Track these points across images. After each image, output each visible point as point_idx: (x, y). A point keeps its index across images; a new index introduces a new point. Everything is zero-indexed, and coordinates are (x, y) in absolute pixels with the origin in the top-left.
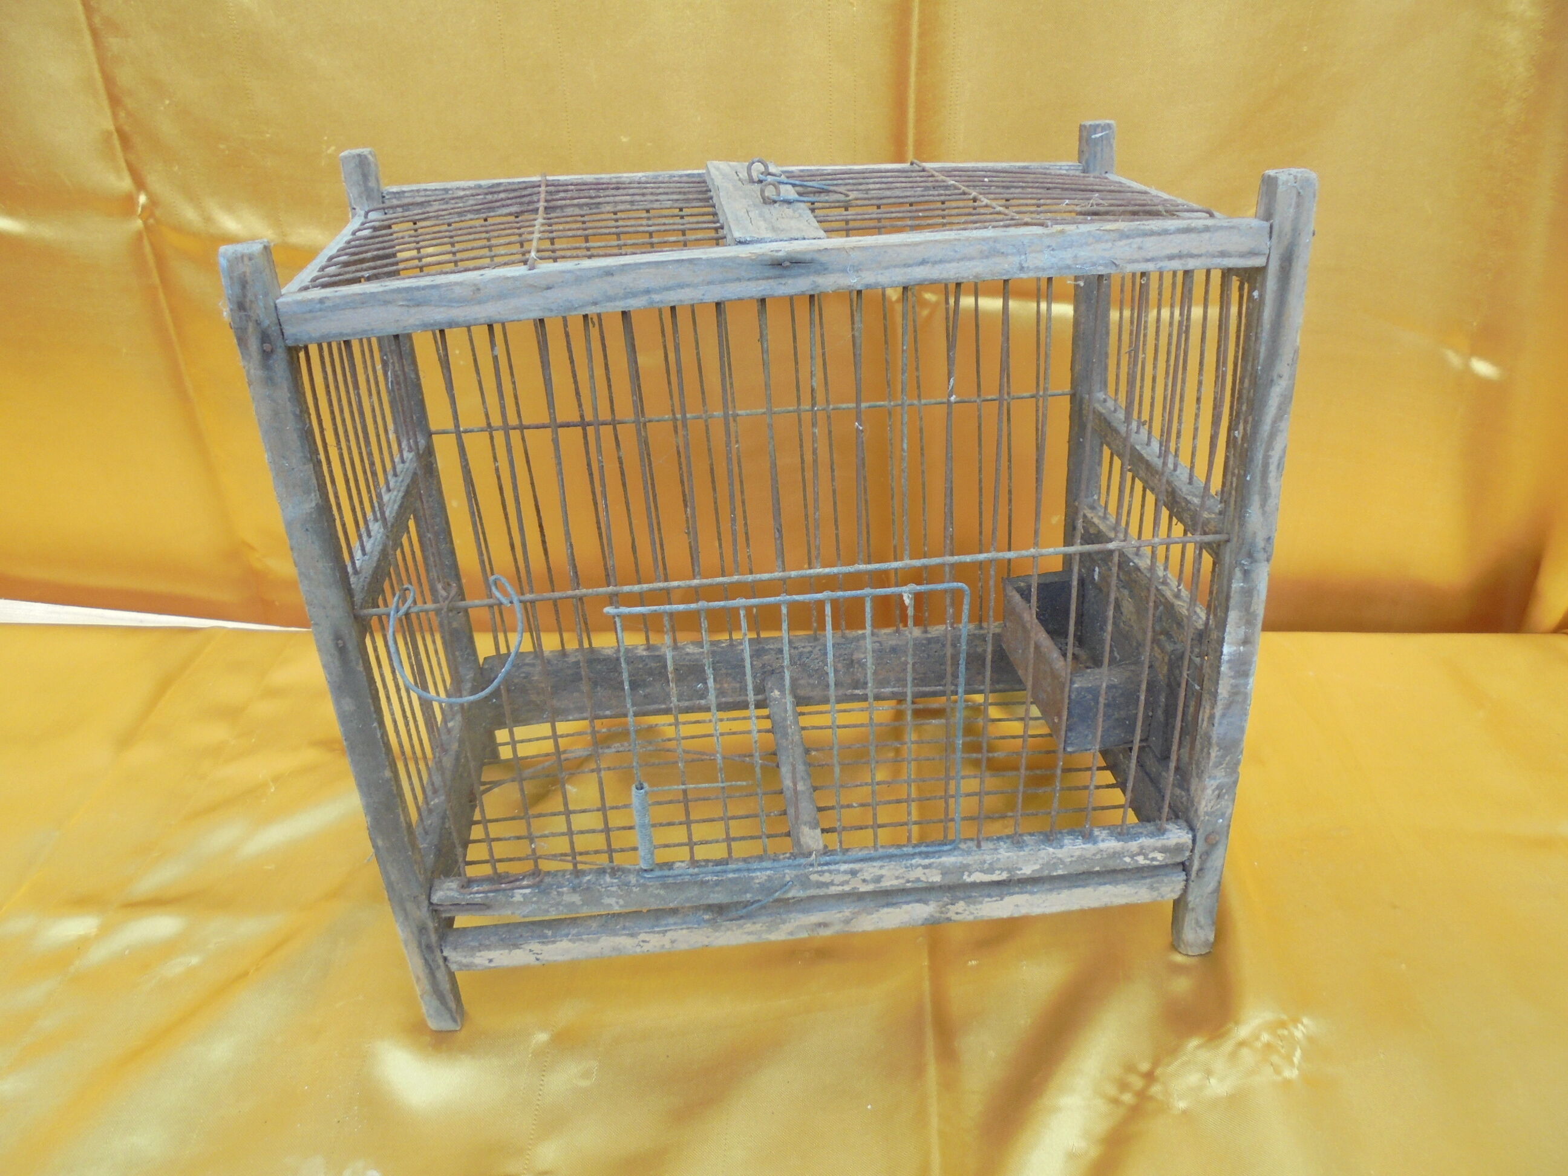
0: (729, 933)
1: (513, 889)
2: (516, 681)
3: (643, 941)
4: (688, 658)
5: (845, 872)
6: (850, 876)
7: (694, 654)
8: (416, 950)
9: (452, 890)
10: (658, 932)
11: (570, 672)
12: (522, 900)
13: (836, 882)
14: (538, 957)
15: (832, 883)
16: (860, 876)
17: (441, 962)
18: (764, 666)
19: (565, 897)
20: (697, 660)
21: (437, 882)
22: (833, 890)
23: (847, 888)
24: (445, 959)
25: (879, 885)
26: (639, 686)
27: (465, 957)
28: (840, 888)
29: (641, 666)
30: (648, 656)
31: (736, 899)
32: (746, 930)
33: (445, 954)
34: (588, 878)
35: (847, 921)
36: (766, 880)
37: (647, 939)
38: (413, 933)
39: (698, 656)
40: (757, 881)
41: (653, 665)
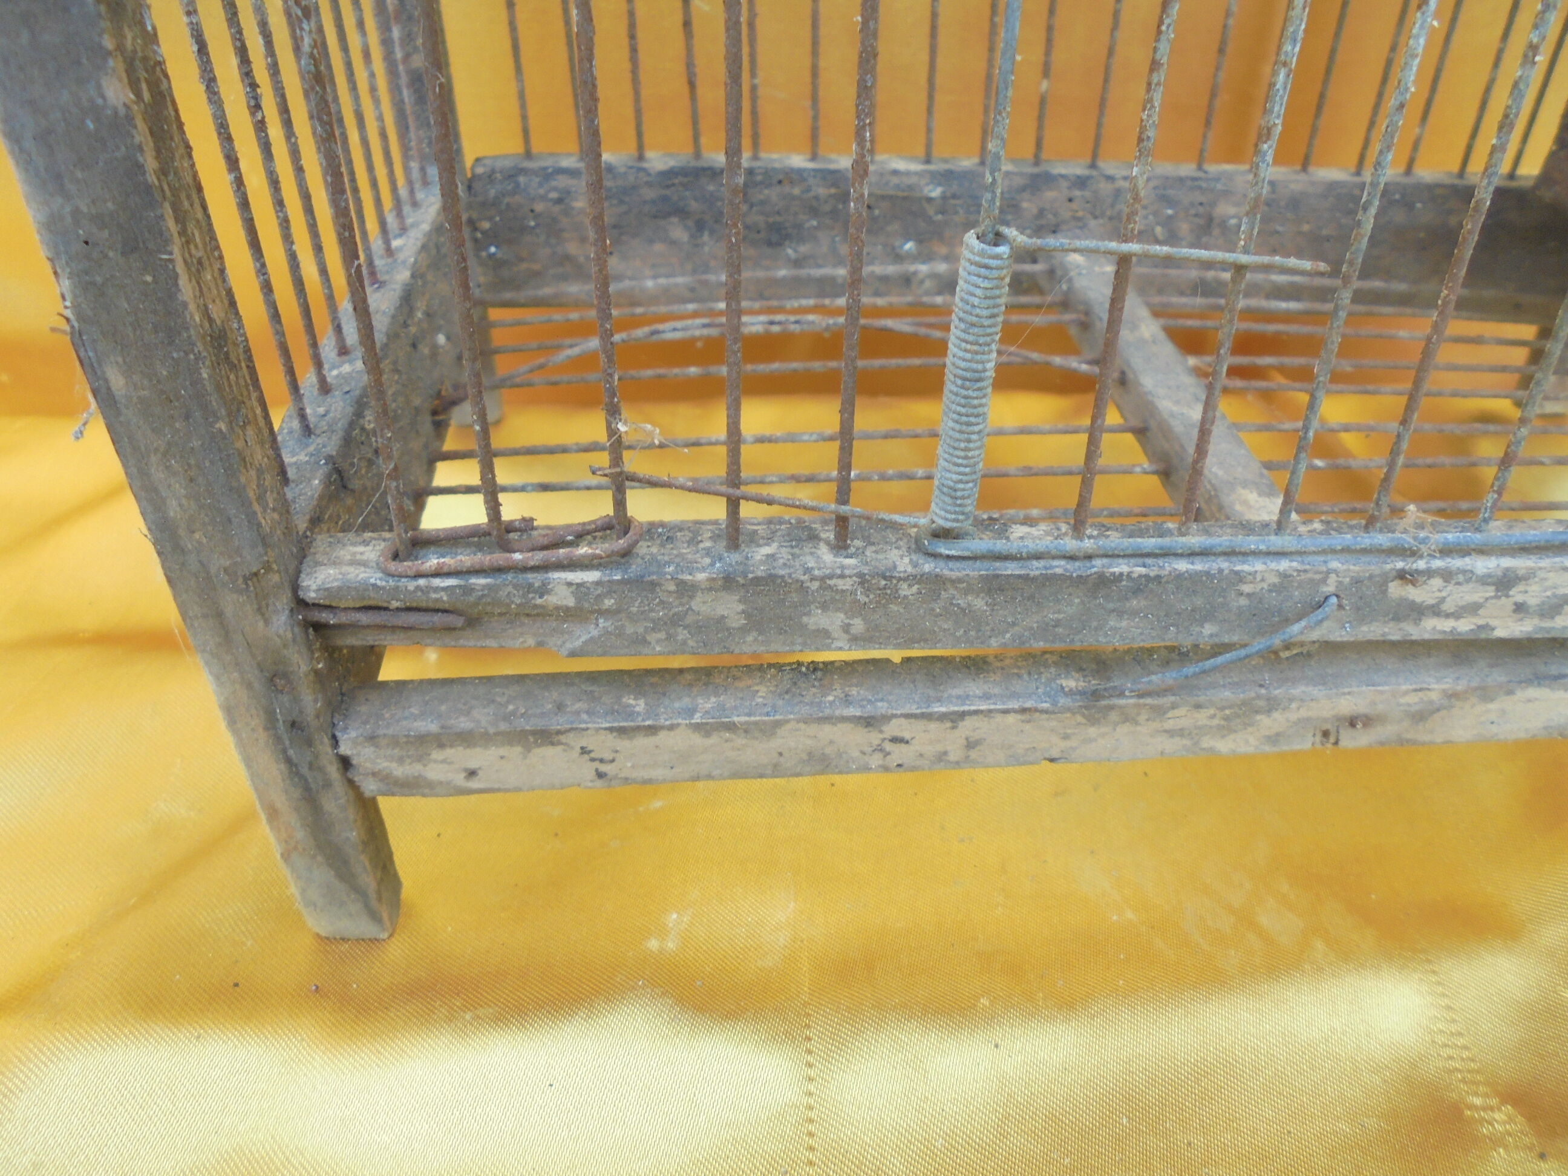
0: (1123, 729)
1: (545, 567)
2: (539, 207)
3: (895, 740)
4: (895, 180)
5: (1484, 580)
6: (1490, 591)
7: (908, 173)
8: (262, 736)
9: (364, 564)
10: (942, 717)
11: (649, 194)
12: (571, 602)
13: (1448, 606)
14: (603, 768)
15: (1435, 610)
16: (1517, 594)
17: (333, 771)
18: (1041, 213)
19: (697, 604)
20: (910, 188)
21: (321, 541)
22: (1432, 627)
23: (1464, 626)
24: (345, 763)
25: (1547, 624)
26: (788, 237)
27: (401, 760)
28: (1447, 625)
29: (796, 191)
30: (815, 170)
31: (1172, 637)
32: (1169, 724)
33: (344, 749)
34: (767, 550)
35: (1420, 717)
36: (1273, 588)
37: (907, 736)
38: (249, 686)
39: (914, 180)
40: (1246, 588)
41: (822, 191)
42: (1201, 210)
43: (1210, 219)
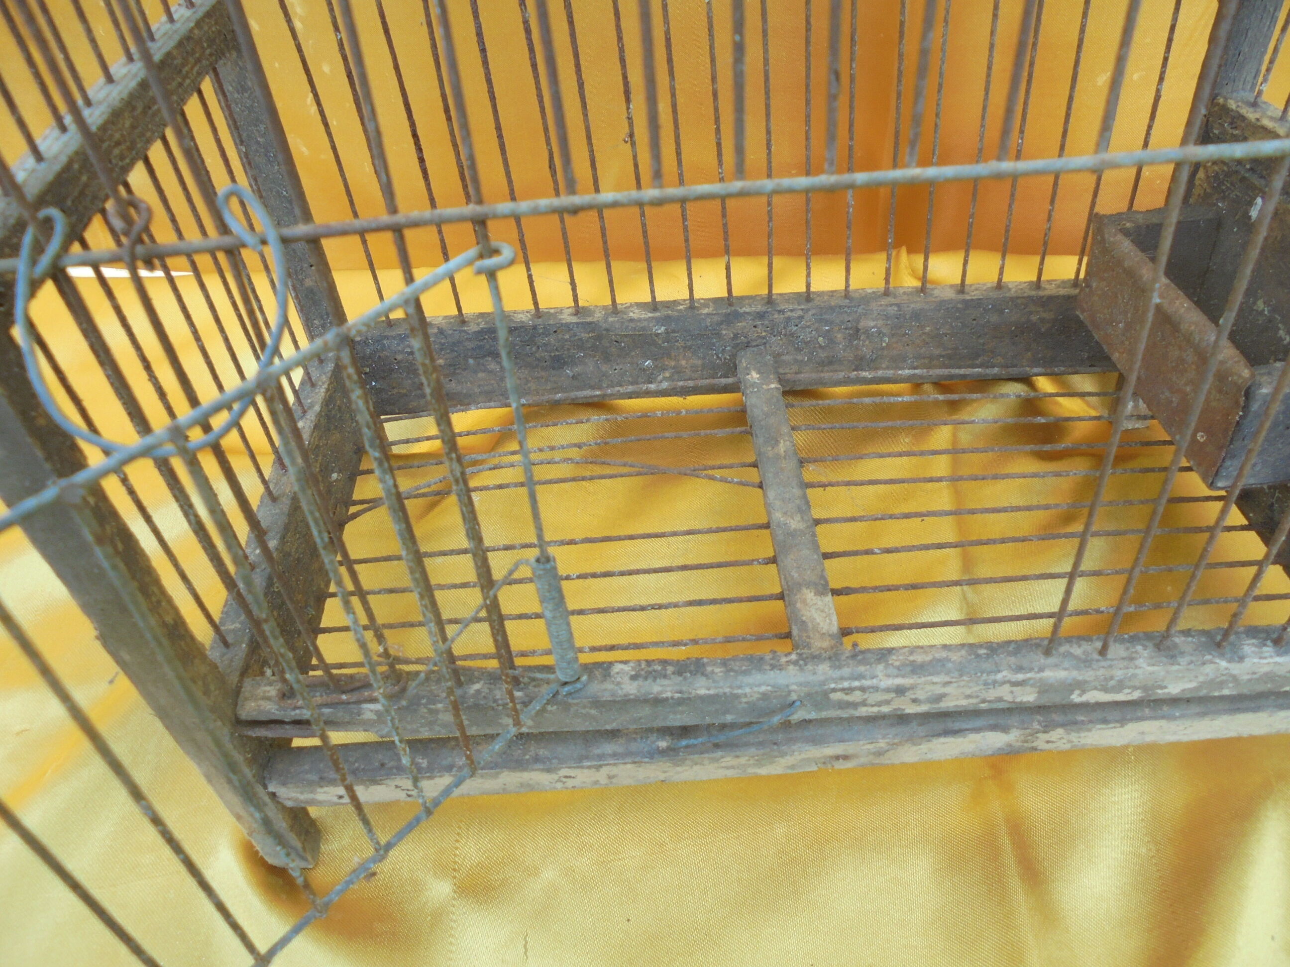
0: (696, 768)
1: (359, 702)
2: (399, 357)
3: (566, 777)
4: (632, 325)
5: (888, 690)
6: (893, 695)
7: (640, 320)
8: (227, 786)
9: (268, 699)
10: (589, 767)
11: (470, 345)
12: (375, 717)
13: (870, 701)
14: (409, 793)
15: (864, 703)
16: (910, 695)
17: (267, 799)
18: (736, 336)
19: (440, 716)
20: (643, 329)
21: (248, 684)
22: (863, 711)
23: (885, 709)
24: (273, 795)
25: (936, 706)
26: (565, 363)
27: (302, 793)
28: (875, 709)
29: (567, 337)
30: (577, 324)
31: (708, 720)
32: (723, 764)
33: (271, 789)
35: (878, 754)
36: (759, 699)
37: (573, 775)
38: (215, 767)
39: (645, 324)
40: (744, 700)
41: (585, 336)
42: (850, 325)
43: (858, 330)
